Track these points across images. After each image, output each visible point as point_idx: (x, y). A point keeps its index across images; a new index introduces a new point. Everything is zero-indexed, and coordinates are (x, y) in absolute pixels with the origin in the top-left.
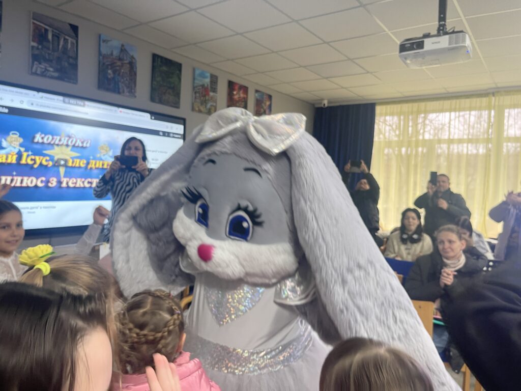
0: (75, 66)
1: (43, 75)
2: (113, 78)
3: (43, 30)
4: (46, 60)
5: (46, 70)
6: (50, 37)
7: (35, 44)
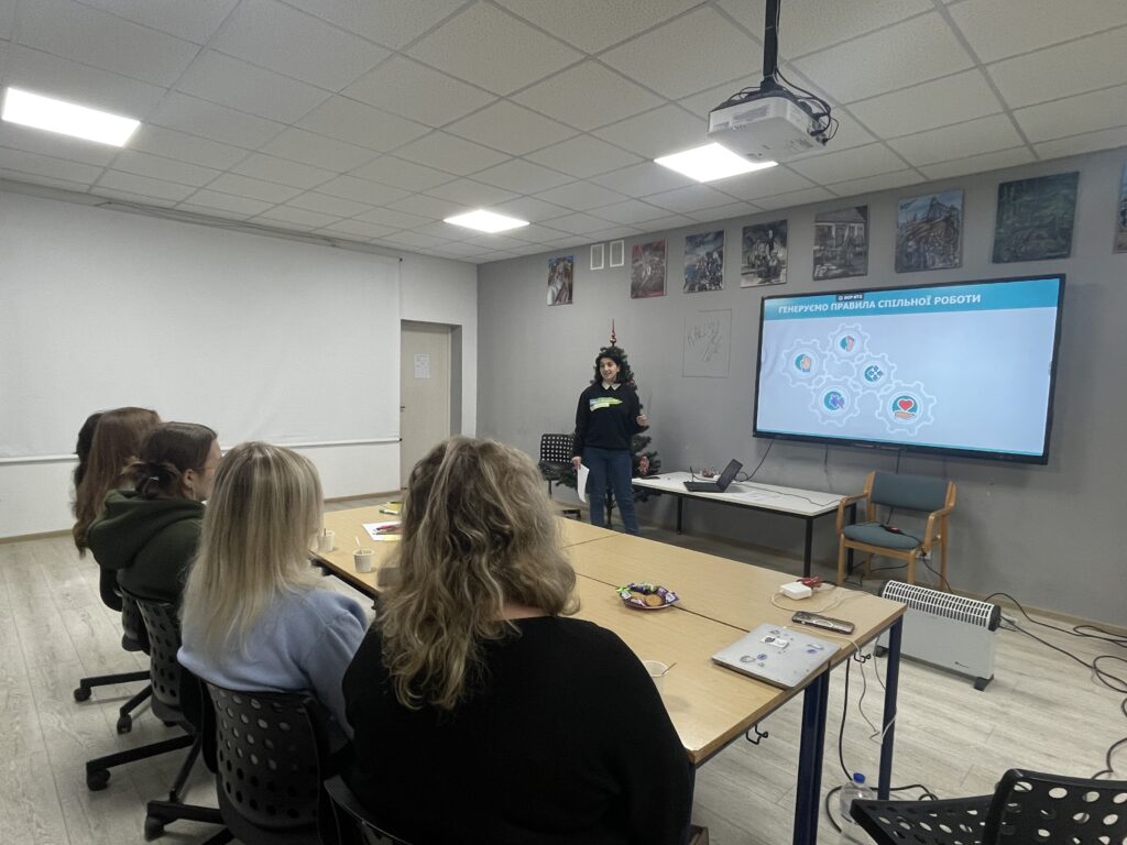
0: (864, 254)
1: (825, 277)
2: (917, 250)
3: (826, 230)
4: (828, 259)
5: (828, 270)
6: (833, 233)
7: (817, 247)
